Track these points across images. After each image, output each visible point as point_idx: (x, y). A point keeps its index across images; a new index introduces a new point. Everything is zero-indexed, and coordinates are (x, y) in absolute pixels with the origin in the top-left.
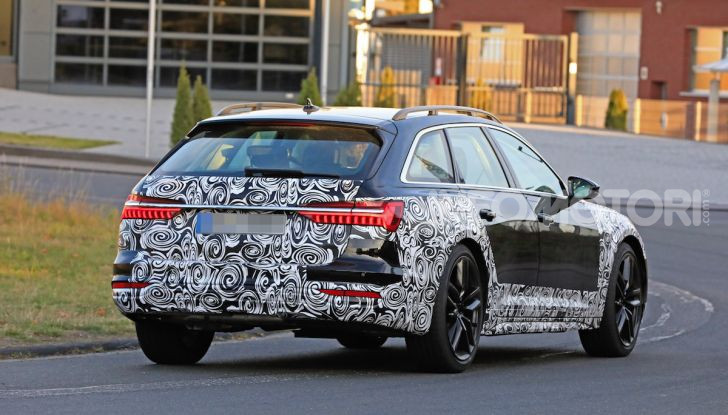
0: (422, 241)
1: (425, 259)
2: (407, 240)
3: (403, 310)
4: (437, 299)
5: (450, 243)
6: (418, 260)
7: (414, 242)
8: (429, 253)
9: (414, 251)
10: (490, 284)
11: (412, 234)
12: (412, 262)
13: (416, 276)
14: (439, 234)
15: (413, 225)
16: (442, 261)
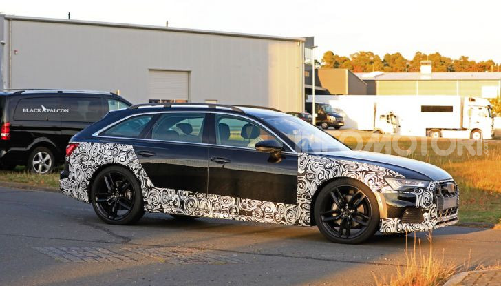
0: (81, 162)
1: (81, 170)
2: (74, 160)
3: (71, 191)
4: (89, 188)
5: (97, 163)
6: (78, 170)
7: (76, 162)
8: (84, 167)
9: (76, 166)
10: (143, 186)
11: (76, 158)
12: (75, 170)
13: (76, 177)
14: (91, 159)
15: (78, 154)
16: (89, 171)
